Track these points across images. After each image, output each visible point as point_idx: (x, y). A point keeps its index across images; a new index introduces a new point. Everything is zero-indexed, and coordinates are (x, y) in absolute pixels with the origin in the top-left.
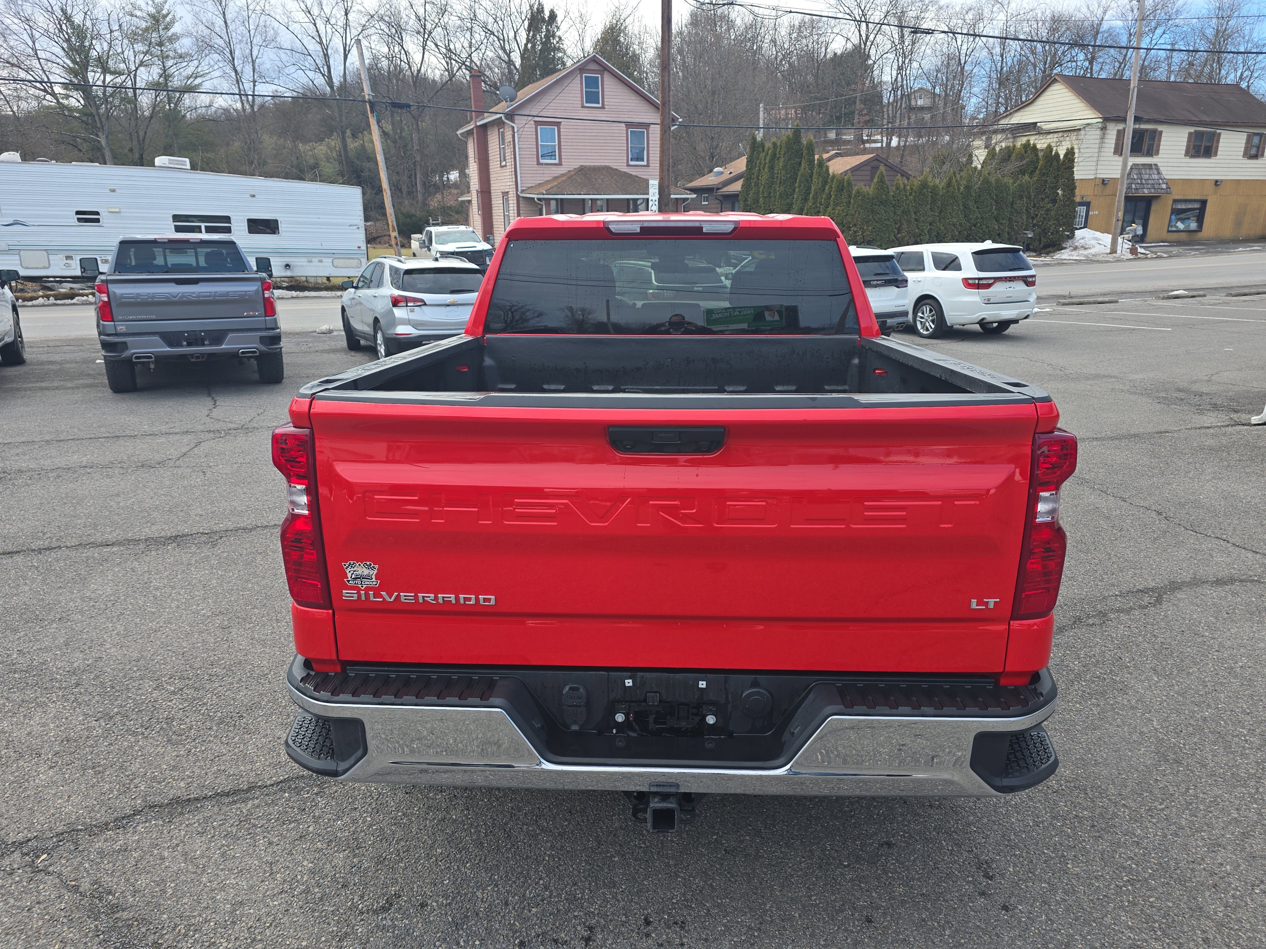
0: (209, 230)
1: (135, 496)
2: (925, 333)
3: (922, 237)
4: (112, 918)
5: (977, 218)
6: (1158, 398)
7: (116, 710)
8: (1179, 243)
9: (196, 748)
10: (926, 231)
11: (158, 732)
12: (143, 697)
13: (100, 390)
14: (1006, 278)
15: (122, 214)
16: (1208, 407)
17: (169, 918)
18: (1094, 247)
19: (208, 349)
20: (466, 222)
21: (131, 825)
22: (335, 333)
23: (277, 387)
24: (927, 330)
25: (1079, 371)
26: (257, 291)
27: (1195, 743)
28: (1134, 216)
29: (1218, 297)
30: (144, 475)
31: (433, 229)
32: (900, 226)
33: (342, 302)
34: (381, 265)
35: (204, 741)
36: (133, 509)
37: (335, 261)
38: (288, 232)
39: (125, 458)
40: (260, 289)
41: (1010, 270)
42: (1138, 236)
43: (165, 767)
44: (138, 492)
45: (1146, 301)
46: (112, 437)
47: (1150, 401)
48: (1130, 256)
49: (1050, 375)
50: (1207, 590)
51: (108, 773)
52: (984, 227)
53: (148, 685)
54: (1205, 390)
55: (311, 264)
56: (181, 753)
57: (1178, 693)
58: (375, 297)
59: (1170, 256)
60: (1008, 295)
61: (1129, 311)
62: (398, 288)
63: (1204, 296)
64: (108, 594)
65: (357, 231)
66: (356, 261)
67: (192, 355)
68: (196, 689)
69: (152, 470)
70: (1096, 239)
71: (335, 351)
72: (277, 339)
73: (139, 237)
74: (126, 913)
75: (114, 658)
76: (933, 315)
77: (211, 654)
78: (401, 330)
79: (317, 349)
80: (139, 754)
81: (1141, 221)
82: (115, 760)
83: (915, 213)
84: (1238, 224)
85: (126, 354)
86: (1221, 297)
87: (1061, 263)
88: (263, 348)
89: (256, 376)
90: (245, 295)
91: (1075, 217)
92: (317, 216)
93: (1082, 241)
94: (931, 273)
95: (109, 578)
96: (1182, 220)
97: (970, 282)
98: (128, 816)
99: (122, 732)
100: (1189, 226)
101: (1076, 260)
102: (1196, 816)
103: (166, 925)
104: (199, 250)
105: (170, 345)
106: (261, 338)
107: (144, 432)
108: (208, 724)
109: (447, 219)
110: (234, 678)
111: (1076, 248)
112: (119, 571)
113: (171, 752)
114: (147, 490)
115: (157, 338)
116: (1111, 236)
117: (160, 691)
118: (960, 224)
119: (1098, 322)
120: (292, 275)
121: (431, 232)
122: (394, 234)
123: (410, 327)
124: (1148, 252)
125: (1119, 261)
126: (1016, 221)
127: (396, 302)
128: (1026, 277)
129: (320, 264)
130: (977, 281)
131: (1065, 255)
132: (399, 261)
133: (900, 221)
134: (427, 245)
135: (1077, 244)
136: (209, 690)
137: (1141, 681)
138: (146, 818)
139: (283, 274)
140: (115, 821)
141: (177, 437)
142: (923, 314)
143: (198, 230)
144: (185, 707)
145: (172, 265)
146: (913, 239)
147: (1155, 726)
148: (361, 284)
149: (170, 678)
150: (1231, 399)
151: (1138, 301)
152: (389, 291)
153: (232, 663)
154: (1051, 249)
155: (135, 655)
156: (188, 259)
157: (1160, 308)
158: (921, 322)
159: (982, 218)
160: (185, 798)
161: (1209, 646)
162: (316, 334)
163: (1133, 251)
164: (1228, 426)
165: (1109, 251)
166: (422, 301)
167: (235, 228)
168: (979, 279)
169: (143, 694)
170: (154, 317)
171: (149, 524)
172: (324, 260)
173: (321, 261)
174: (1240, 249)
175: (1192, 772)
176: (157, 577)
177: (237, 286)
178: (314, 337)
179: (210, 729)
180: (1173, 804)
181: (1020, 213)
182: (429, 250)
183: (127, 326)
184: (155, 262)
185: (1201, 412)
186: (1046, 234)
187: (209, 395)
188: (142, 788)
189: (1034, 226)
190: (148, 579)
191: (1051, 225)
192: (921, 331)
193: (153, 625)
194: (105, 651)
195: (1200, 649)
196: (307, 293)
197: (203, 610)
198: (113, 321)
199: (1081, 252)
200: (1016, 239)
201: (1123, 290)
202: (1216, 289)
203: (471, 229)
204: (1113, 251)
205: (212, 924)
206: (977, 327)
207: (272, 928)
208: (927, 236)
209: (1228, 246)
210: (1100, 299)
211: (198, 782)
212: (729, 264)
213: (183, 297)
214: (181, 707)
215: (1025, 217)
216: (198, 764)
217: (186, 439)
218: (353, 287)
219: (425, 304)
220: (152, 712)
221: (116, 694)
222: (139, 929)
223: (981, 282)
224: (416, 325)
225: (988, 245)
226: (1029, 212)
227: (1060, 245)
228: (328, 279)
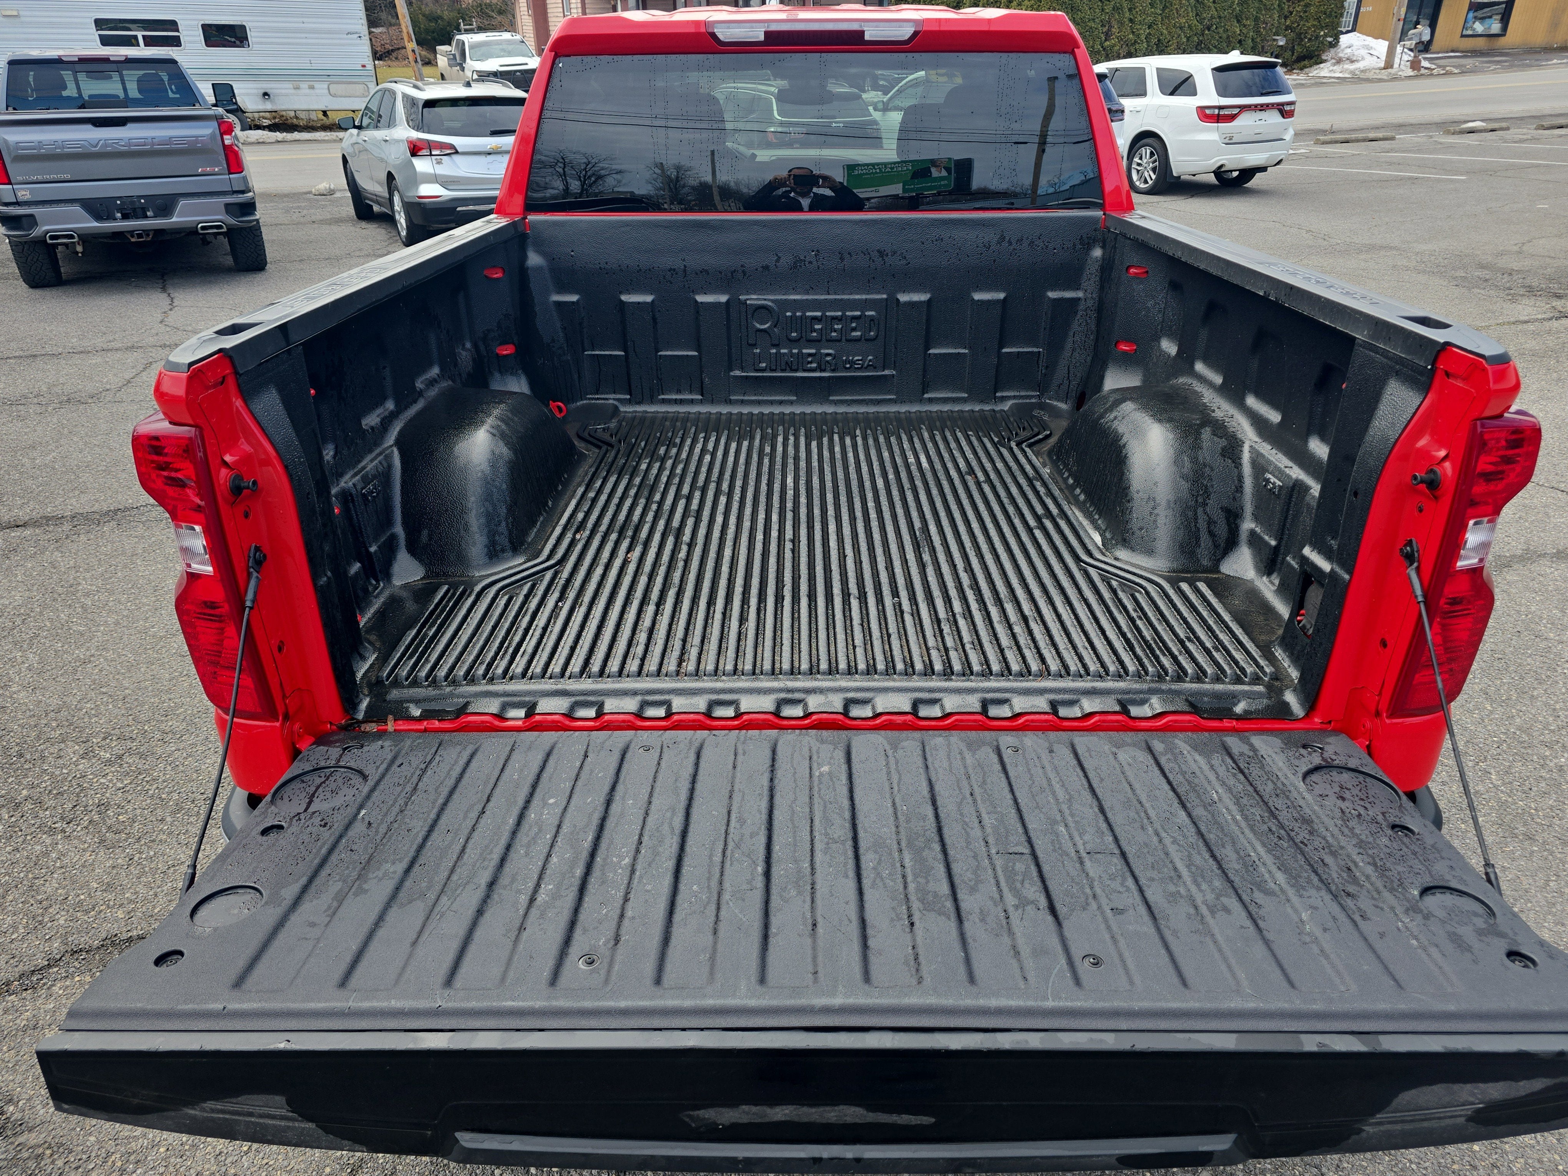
0: (150, 42)
1: (57, 447)
2: (1143, 186)
3: (1137, 46)
4: (12, 1143)
5: (1212, 17)
6: (1455, 278)
7: (25, 792)
8: (1475, 53)
9: (140, 853)
10: (1143, 37)
11: (86, 828)
12: (65, 771)
13: (11, 285)
14: (1256, 106)
15: (23, 19)
16: (1522, 291)
17: (98, 1141)
18: (1363, 59)
19: (153, 223)
20: (511, 27)
21: (44, 984)
22: (338, 195)
23: (259, 277)
24: (1146, 182)
25: (1348, 240)
26: (212, 136)
27: (1551, 808)
28: (1419, 15)
29: (1525, 131)
30: (70, 416)
31: (465, 38)
32: (1109, 30)
33: (342, 149)
34: (393, 93)
35: (154, 841)
36: (54, 468)
37: (331, 86)
38: (261, 43)
39: (44, 388)
40: (218, 132)
41: (1262, 95)
42: (1423, 42)
43: (96, 886)
44: (62, 442)
45: (1431, 137)
46: (26, 357)
47: (1445, 283)
48: (1410, 73)
49: (1311, 247)
50: (1545, 567)
51: (11, 898)
52: (1221, 30)
53: (73, 750)
54: (1515, 266)
55: (298, 91)
56: (120, 861)
57: (1519, 728)
58: (386, 141)
59: (1463, 72)
60: (1257, 131)
61: (1409, 151)
62: (418, 129)
63: (1508, 129)
64: (16, 603)
65: (358, 41)
66: (362, 86)
67: (131, 233)
68: (142, 756)
69: (82, 407)
70: (1368, 47)
71: (338, 221)
72: (249, 207)
73: (35, 53)
74: (34, 1135)
75: (24, 708)
76: (1155, 161)
77: (165, 697)
78: (428, 190)
79: (314, 218)
80: (58, 865)
81: (1428, 22)
82: (22, 875)
83: (1130, 10)
84: (1555, 25)
85: (37, 232)
86: (1529, 131)
87: (1320, 83)
88: (231, 221)
89: (229, 261)
90: (197, 142)
91: (1342, 15)
92: (301, 20)
93: (1349, 51)
94: (1155, 98)
95: (19, 578)
96: (1482, 19)
97: (1208, 112)
98: (41, 969)
99: (33, 829)
100: (1489, 28)
101: (1338, 78)
102: (1563, 925)
103: (93, 1154)
104: (124, 72)
105: (98, 217)
106: (228, 206)
107: (72, 348)
108: (159, 812)
109: (486, 23)
110: (197, 736)
111: (1339, 61)
112: (33, 568)
113: (104, 860)
114: (75, 439)
115: (77, 208)
116: (1387, 43)
117: (90, 759)
118: (1190, 26)
119: (1370, 168)
120: (275, 108)
121: (463, 43)
122: (411, 45)
123: (437, 186)
124: (1433, 67)
125: (1395, 79)
126: (1265, 22)
127: (415, 149)
128: (1283, 104)
129: (311, 91)
130: (1216, 111)
131: (1324, 71)
132: (416, 87)
133: (1109, 22)
134: (459, 60)
135: (1341, 55)
136: (160, 756)
137: (1469, 711)
138: (67, 972)
139: (261, 107)
140: (20, 977)
141: (119, 355)
142: (1141, 158)
143: (131, 42)
144: (126, 786)
145: (90, 96)
146: (1125, 50)
147: (1495, 782)
148: (366, 121)
149: (105, 739)
150: (1550, 280)
151: (1418, 138)
152: (404, 132)
153: (195, 712)
154: (1306, 62)
155: (55, 702)
156: (111, 87)
157: (1450, 148)
158: (1138, 171)
159: (1220, 17)
160: (125, 936)
161: (1556, 655)
162: (311, 196)
163: (1415, 65)
164: (1551, 319)
165: (1382, 65)
166: (452, 147)
167: (187, 38)
168: (1221, 108)
169: (64, 766)
170: (68, 177)
171: (77, 492)
172: (317, 85)
173: (312, 87)
174: (1555, 61)
175: (1552, 853)
176: (88, 575)
177: (182, 128)
178: (309, 200)
179: (162, 820)
180: (1529, 905)
181: (1270, 9)
182: (463, 69)
183: (32, 191)
184: (65, 93)
185: (1513, 299)
186: (1302, 40)
187: (164, 289)
188: (62, 922)
189: (1287, 28)
190: (75, 579)
191: (1309, 28)
192: (1138, 183)
193: (80, 653)
194: (11, 697)
195: (1545, 660)
196: (296, 135)
197: (153, 627)
198: (10, 183)
199: (1346, 66)
200: (1263, 47)
201: (1401, 121)
202: (1522, 119)
203: (518, 37)
204: (1389, 65)
205: (162, 1150)
206: (1212, 179)
207: (251, 1155)
208: (1145, 45)
209: (1537, 56)
210: (1372, 135)
211: (144, 909)
212: (876, 87)
213: (106, 145)
214: (120, 785)
215: (1276, 16)
216: (143, 879)
217: (132, 358)
218: (355, 127)
219: (457, 152)
220: (78, 795)
221: (26, 767)
222: (53, 1162)
223: (1222, 112)
224: (445, 182)
225: (1235, 57)
226: (1282, 9)
227: (1319, 56)
228: (325, 113)
